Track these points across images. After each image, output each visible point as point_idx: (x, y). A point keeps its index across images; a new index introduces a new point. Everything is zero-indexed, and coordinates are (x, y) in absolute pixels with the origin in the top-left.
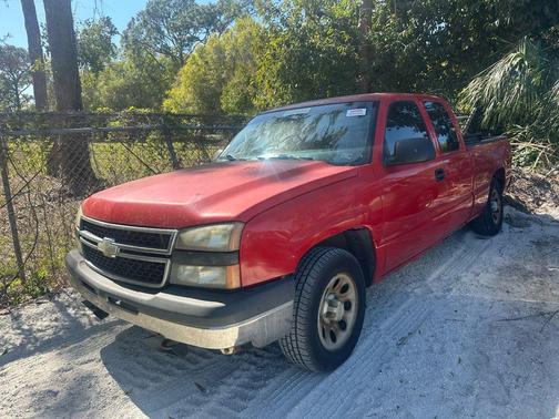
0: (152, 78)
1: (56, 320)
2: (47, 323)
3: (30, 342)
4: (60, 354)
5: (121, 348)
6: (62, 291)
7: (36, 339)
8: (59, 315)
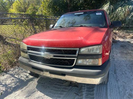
0: (3, 6)
1: (13, 80)
2: (10, 81)
3: (8, 89)
4: (22, 91)
5: (42, 86)
6: (9, 70)
7: (10, 87)
8: (13, 78)
